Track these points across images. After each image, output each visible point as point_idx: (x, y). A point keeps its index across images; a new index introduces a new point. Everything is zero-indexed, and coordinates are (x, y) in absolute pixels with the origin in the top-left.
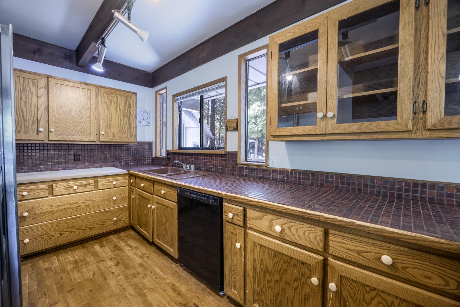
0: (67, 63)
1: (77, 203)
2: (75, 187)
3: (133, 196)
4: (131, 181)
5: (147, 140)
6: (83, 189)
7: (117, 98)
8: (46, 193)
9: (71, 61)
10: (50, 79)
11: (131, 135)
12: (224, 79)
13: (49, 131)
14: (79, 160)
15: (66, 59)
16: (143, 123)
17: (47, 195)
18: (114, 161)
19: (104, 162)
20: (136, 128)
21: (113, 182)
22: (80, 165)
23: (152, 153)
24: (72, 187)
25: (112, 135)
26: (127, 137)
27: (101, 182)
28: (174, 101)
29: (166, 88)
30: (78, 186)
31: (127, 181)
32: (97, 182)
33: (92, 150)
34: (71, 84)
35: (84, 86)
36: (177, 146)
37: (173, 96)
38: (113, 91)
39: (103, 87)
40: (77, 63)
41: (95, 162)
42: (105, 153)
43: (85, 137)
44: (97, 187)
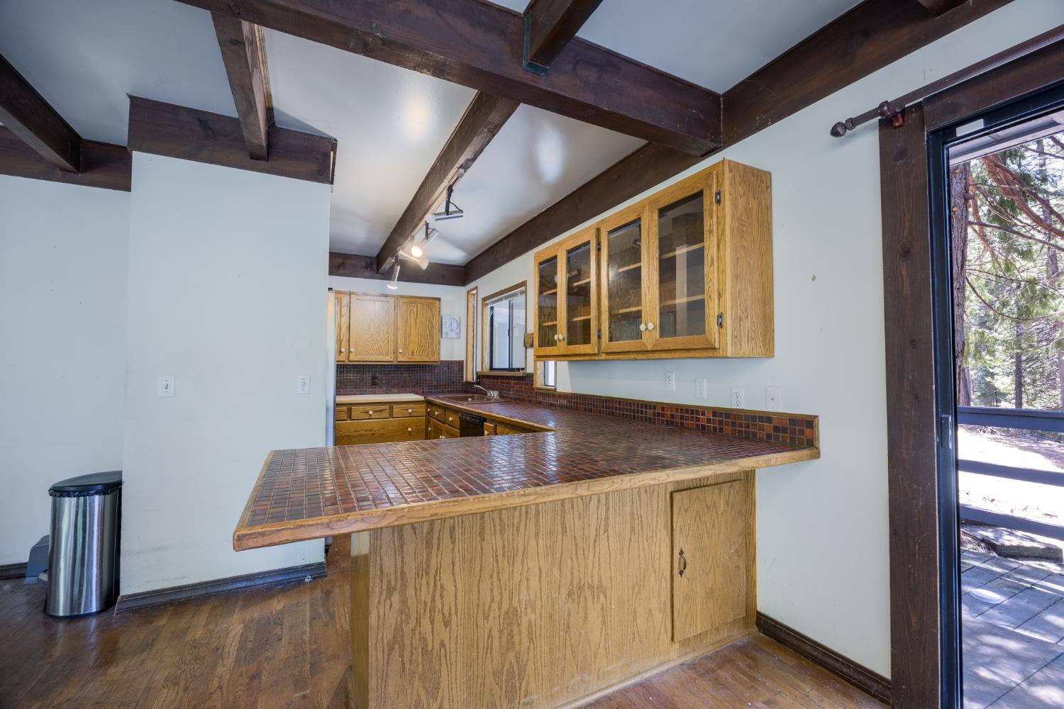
0: (368, 273)
1: (371, 430)
2: (371, 412)
3: (430, 429)
4: (429, 410)
5: (456, 358)
6: (376, 415)
7: (417, 307)
8: (345, 416)
9: (372, 269)
10: (352, 296)
11: (433, 353)
12: (524, 284)
13: (350, 352)
14: (377, 384)
15: (367, 268)
16: (453, 335)
17: (346, 418)
18: (414, 386)
19: (403, 387)
20: (439, 343)
21: (408, 410)
22: (377, 390)
23: (463, 377)
24: (368, 412)
25: (410, 354)
26: (428, 355)
27: (396, 409)
28: (484, 305)
29: (476, 288)
30: (374, 412)
31: (424, 410)
32: (391, 408)
33: (390, 372)
34: (371, 298)
35: (383, 299)
36: (488, 367)
37: (483, 299)
38: (413, 300)
39: (402, 297)
40: (378, 270)
41: (393, 387)
42: (404, 375)
43: (382, 357)
44: (391, 415)
